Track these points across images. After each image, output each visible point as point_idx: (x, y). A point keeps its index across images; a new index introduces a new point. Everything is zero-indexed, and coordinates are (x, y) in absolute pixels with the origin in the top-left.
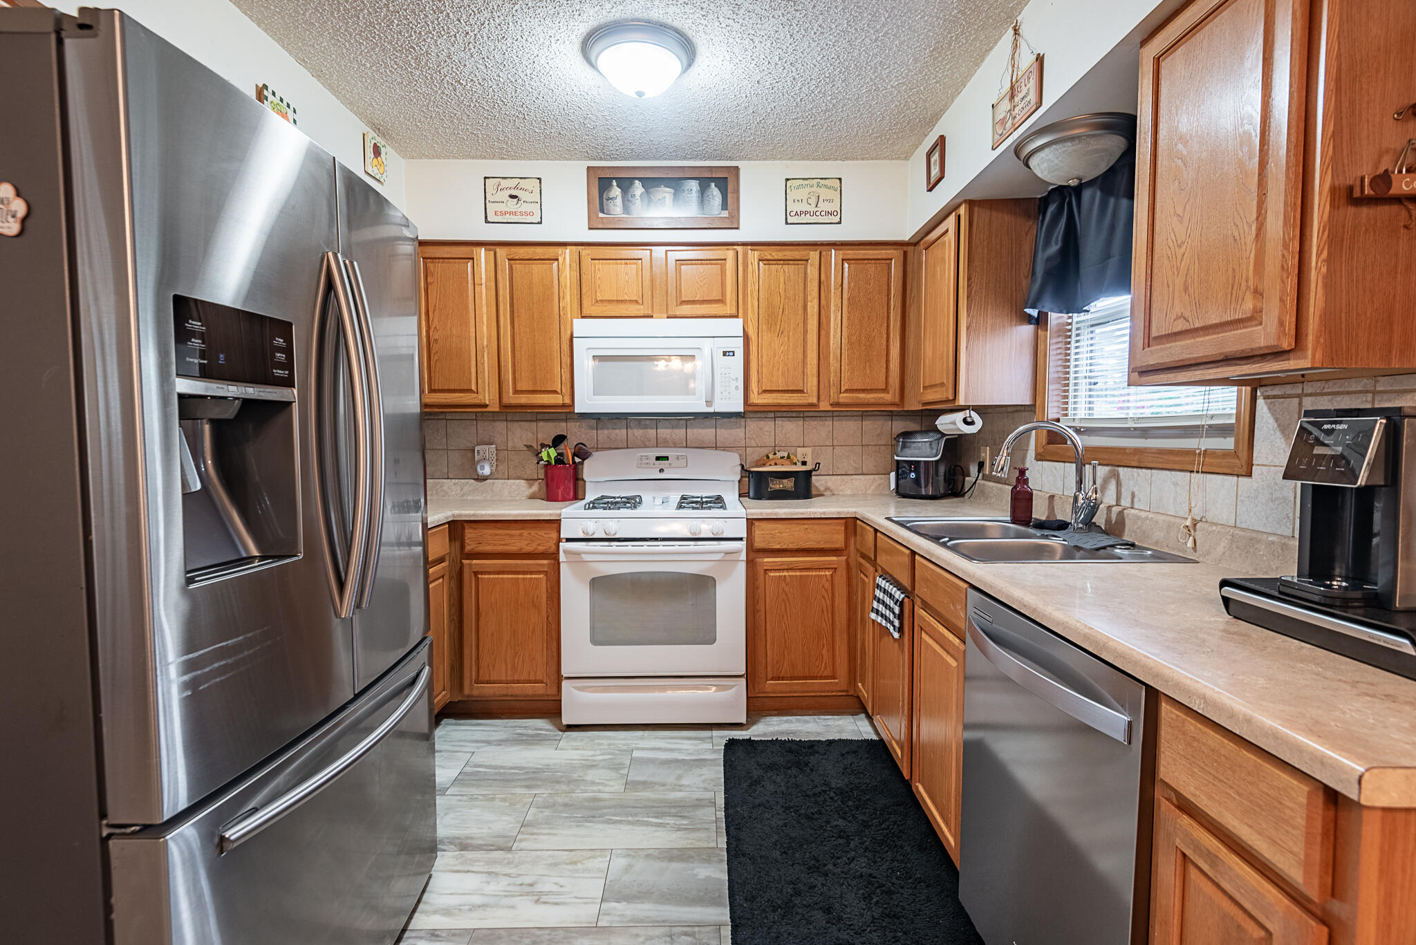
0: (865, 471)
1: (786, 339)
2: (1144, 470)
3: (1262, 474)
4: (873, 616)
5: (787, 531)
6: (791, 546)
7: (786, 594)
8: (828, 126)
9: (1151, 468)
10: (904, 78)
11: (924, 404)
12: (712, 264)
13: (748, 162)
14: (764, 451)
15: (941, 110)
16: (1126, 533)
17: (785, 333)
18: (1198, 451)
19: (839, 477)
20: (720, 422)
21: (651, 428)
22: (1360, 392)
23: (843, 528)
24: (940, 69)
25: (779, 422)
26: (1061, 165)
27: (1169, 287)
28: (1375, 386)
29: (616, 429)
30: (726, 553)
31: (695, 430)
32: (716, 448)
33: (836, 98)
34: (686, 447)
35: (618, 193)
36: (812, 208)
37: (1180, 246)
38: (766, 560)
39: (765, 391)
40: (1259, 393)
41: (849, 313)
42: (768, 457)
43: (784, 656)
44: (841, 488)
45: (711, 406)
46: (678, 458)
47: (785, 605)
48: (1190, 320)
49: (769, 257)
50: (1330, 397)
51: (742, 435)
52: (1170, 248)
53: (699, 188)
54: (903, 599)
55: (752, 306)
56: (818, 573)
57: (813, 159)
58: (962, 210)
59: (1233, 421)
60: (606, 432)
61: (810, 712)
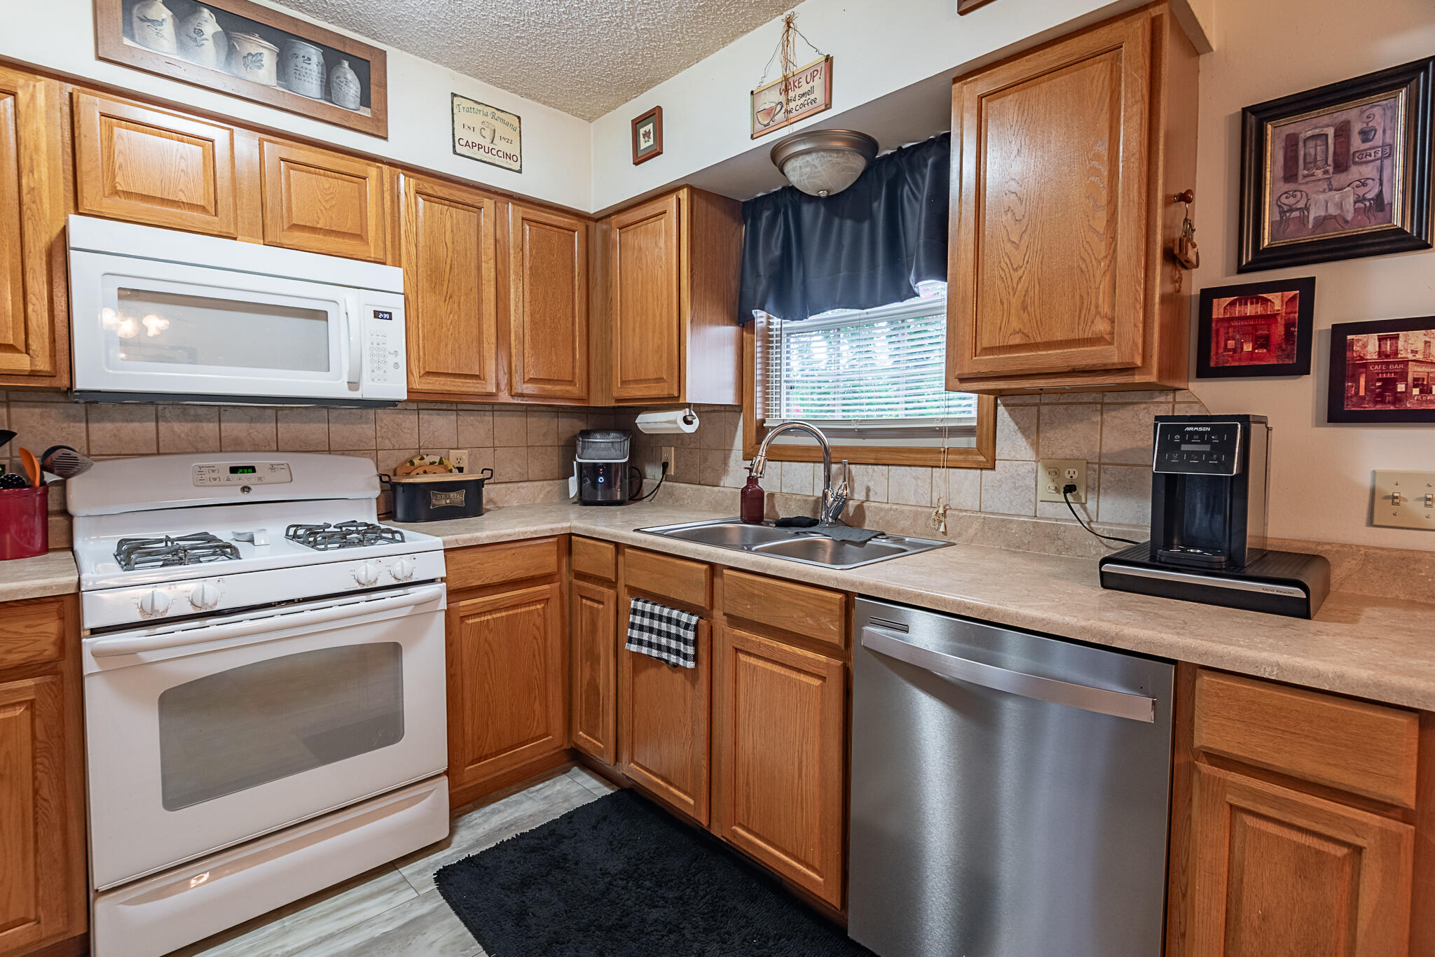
0: (531, 477)
1: (456, 305)
2: (880, 467)
3: (1005, 467)
4: (634, 648)
5: (490, 560)
6: (496, 580)
7: (490, 644)
8: (536, 46)
9: (888, 465)
10: (654, 24)
11: (618, 400)
12: (343, 180)
13: (399, 51)
14: (407, 455)
15: (660, 79)
16: (866, 524)
17: (455, 298)
18: (942, 450)
19: (503, 485)
20: (334, 413)
21: (209, 421)
22: (1090, 403)
23: (556, 548)
24: (692, 31)
25: (425, 416)
26: (823, 173)
27: (1003, 304)
28: (1103, 399)
29: (132, 421)
30: (416, 605)
31: (292, 425)
32: (330, 451)
33: (570, 13)
34: (278, 450)
35: (164, 16)
36: (486, 143)
37: (1016, 270)
38: (462, 603)
39: (428, 373)
40: (999, 402)
41: (531, 285)
42: (412, 463)
43: (488, 725)
44: (506, 499)
45: (357, 389)
46: (272, 468)
47: (489, 659)
48: (1030, 335)
49: (430, 191)
50: (1065, 406)
51: (371, 433)
52: (1003, 269)
53: (322, 60)
54: (698, 621)
55: (408, 253)
56: (527, 609)
57: (488, 81)
58: (684, 194)
59: (975, 424)
60: (109, 426)
61: (514, 788)
